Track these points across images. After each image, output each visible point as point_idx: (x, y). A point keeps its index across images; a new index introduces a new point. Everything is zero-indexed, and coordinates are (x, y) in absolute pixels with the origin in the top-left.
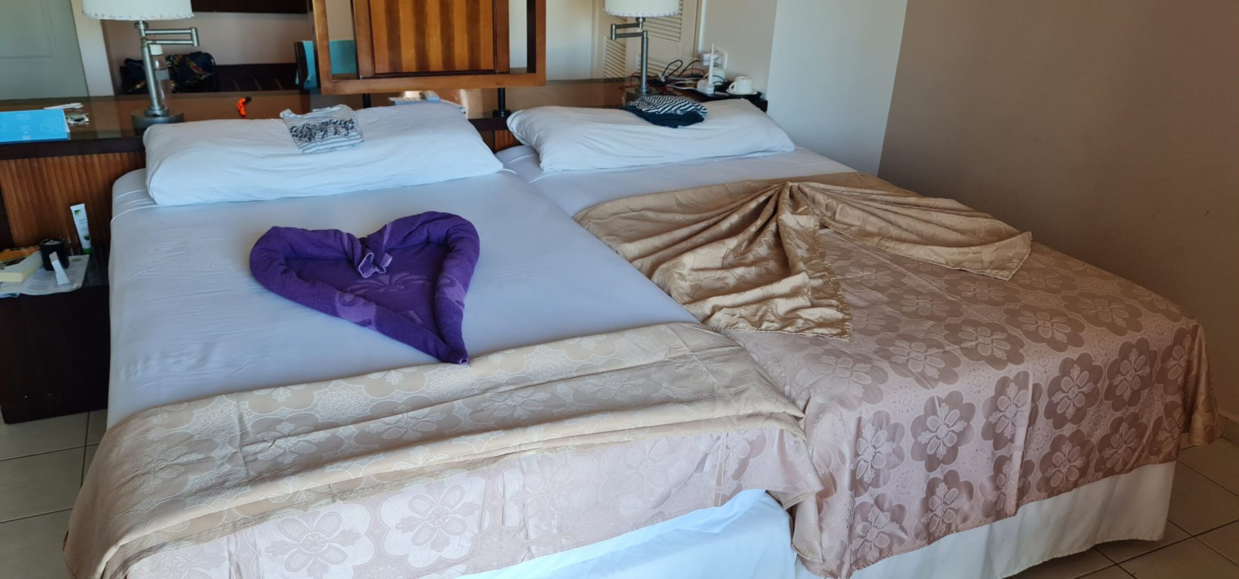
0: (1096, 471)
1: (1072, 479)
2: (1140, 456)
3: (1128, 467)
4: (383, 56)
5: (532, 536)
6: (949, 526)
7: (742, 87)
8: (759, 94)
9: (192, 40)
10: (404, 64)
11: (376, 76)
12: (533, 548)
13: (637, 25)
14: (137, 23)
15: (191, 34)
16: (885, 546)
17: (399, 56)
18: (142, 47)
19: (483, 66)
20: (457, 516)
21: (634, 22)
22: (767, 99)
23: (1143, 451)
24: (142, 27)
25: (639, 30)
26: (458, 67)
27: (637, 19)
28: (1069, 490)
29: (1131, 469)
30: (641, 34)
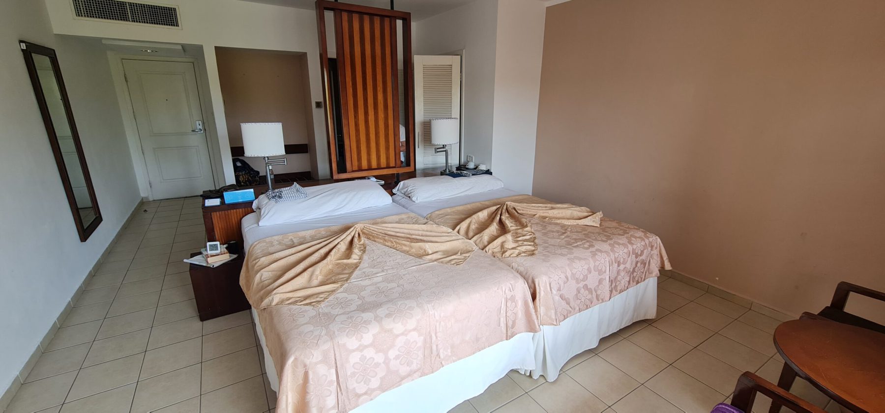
0: (633, 282)
1: (626, 286)
2: (645, 275)
3: (643, 279)
4: (355, 163)
5: (442, 357)
6: (587, 306)
7: (483, 167)
8: (489, 170)
9: (284, 162)
10: (363, 167)
11: (353, 171)
12: (443, 363)
13: (443, 148)
14: (265, 157)
15: (284, 160)
16: (565, 314)
17: (361, 163)
18: (266, 167)
19: (391, 165)
20: (415, 352)
21: (442, 146)
22: (492, 171)
23: (646, 272)
24: (266, 159)
25: (444, 149)
26: (382, 166)
27: (443, 145)
28: (625, 290)
29: (644, 280)
30: (445, 151)
